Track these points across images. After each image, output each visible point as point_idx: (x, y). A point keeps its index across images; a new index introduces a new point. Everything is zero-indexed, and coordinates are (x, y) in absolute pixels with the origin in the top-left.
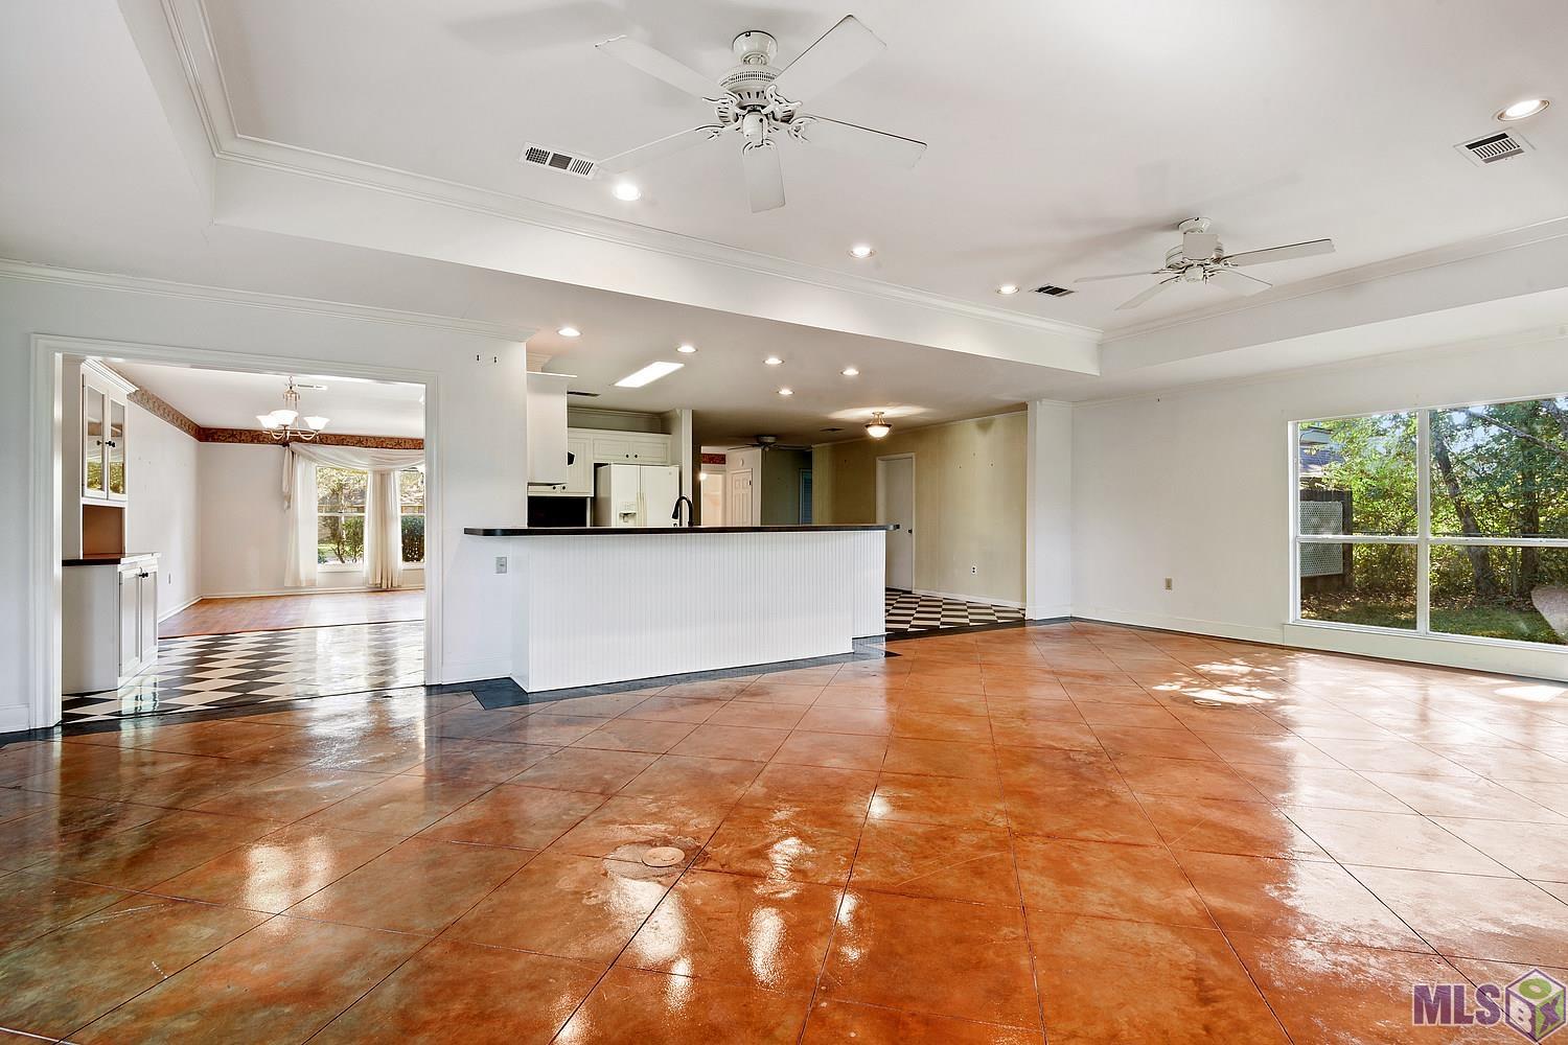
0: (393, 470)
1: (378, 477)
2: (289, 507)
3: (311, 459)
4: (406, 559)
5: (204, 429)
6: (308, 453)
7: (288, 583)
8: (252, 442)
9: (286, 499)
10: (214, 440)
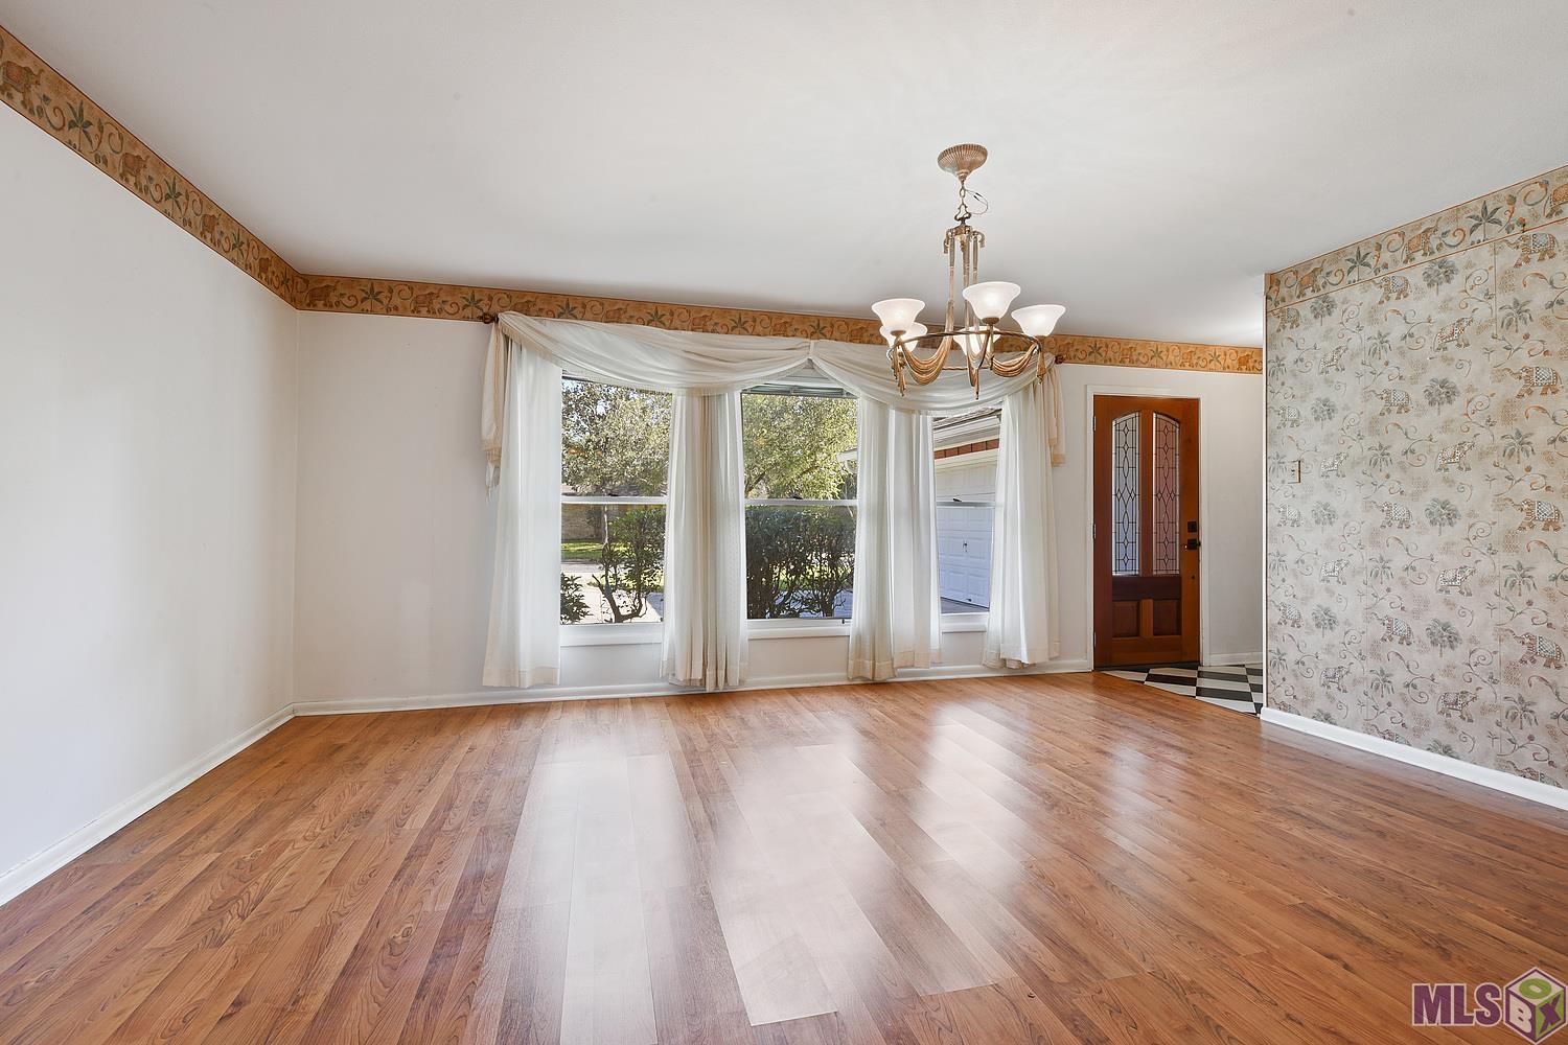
0: (728, 387)
1: (697, 404)
2: (497, 480)
3: (547, 356)
4: (754, 612)
5: (306, 279)
6: (544, 342)
7: (492, 677)
8: (416, 312)
9: (490, 457)
10: (330, 307)
